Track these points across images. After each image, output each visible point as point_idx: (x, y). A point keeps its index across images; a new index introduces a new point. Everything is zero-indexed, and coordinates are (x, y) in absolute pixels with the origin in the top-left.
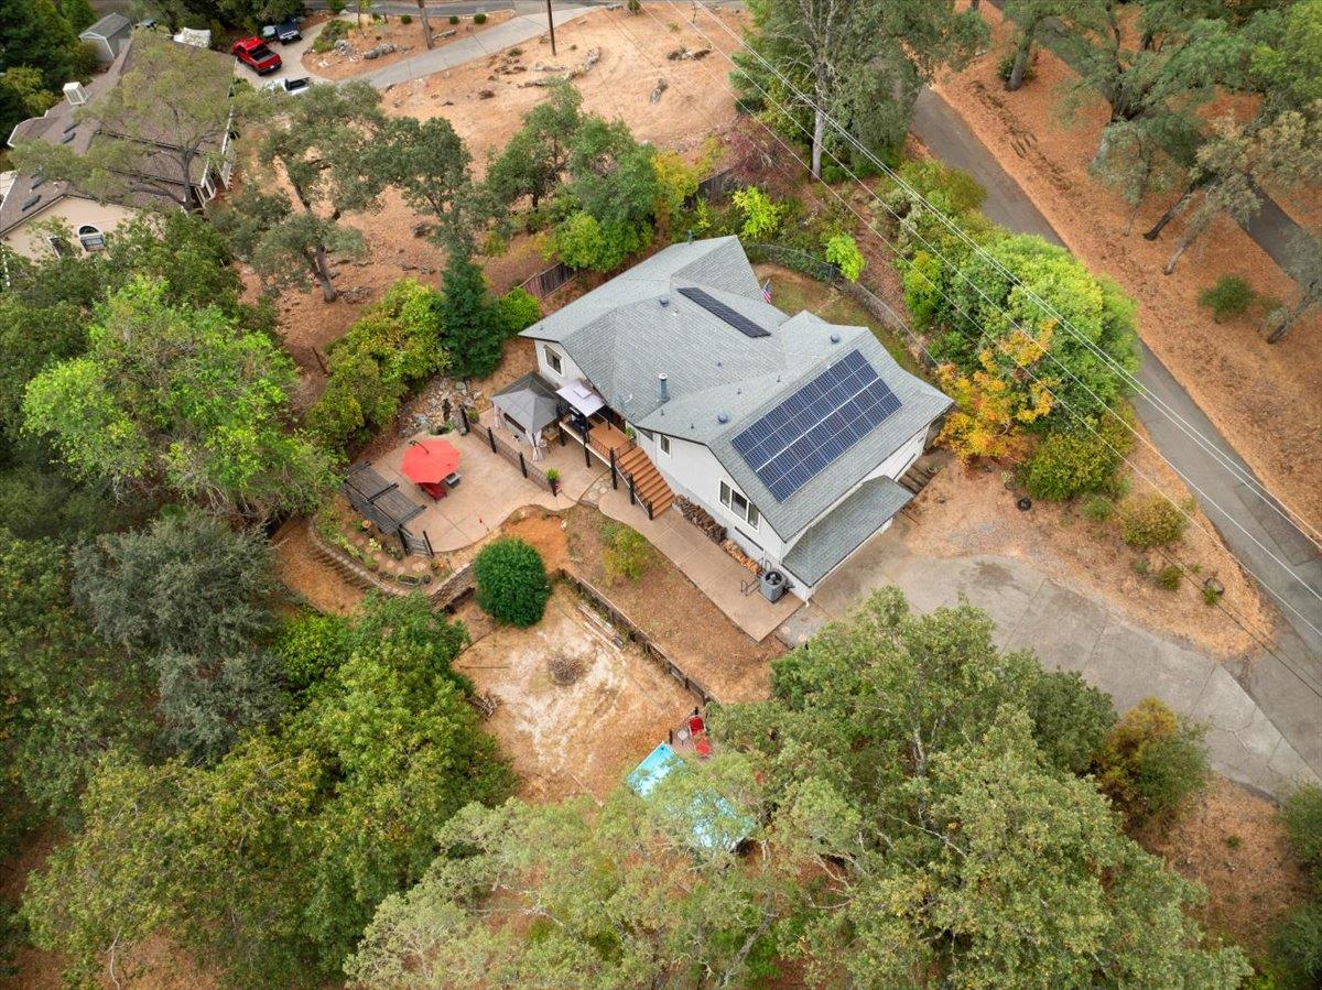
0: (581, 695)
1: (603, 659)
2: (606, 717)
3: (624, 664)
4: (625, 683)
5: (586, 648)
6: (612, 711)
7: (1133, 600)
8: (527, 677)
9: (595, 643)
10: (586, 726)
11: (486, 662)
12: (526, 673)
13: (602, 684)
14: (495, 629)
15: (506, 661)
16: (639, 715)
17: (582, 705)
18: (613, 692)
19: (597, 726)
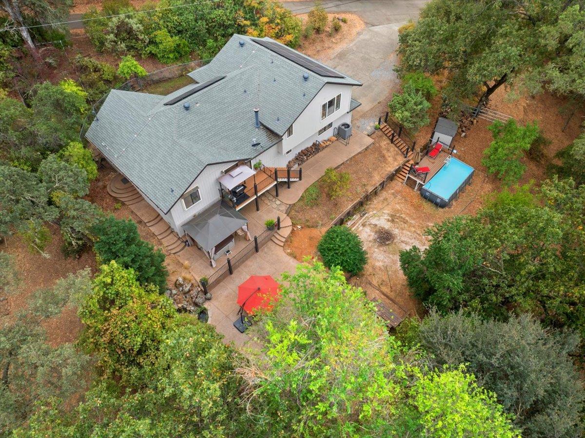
0: (397, 230)
1: (374, 221)
2: (407, 218)
3: (375, 212)
4: (386, 211)
5: (368, 229)
6: (403, 216)
7: (341, 41)
8: (391, 256)
9: (364, 225)
10: (414, 227)
11: (385, 278)
12: (388, 257)
13: (388, 220)
14: (363, 275)
15: (383, 268)
16: (402, 205)
17: (402, 229)
18: (392, 216)
19: (413, 222)
